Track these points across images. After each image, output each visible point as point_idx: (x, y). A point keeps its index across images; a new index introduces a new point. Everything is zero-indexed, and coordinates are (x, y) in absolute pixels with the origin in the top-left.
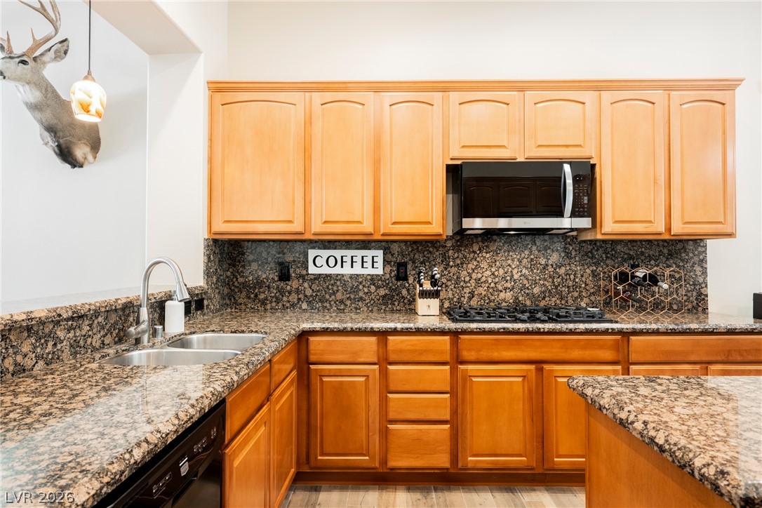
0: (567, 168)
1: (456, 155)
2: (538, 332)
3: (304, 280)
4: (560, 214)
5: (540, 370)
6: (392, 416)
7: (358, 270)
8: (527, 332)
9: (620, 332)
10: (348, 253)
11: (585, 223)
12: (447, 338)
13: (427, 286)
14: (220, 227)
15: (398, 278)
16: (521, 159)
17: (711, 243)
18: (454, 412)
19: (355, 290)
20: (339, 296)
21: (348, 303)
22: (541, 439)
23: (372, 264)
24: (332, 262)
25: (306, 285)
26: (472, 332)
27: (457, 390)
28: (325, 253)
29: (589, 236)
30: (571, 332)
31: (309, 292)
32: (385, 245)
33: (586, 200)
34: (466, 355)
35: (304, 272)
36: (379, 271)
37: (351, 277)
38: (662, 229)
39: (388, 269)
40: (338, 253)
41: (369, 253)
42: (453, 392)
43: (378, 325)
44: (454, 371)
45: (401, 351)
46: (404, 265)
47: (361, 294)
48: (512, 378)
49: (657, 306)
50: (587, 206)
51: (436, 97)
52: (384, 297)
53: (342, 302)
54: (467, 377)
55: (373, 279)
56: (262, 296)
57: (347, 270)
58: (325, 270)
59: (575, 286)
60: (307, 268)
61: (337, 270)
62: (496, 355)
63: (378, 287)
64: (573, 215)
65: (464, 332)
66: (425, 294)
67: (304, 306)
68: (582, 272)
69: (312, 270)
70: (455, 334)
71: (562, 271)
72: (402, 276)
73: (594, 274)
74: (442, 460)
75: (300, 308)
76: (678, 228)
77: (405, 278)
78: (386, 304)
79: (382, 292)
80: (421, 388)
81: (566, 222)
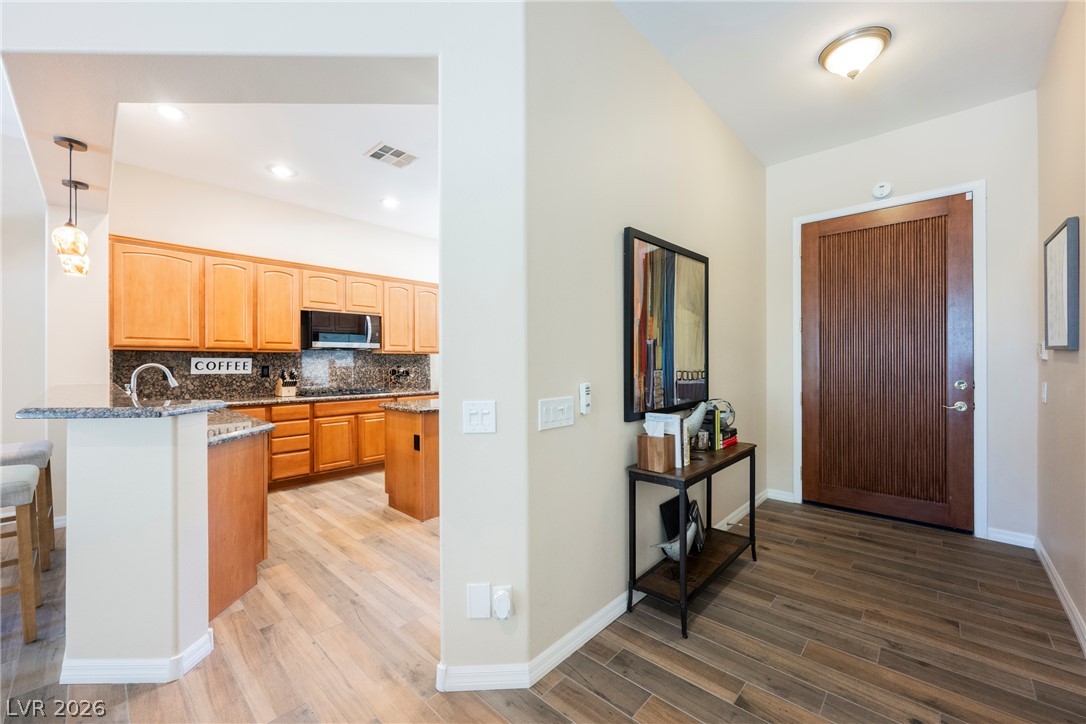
0: (368, 318)
1: (307, 305)
2: (356, 399)
3: (186, 378)
4: (366, 342)
5: (357, 418)
6: (274, 451)
7: (232, 371)
8: (351, 399)
9: (393, 396)
10: (225, 360)
11: (377, 346)
12: (308, 405)
13: (288, 379)
14: (123, 341)
15: (263, 376)
16: (344, 312)
17: (431, 355)
18: (312, 444)
19: (230, 384)
20: (217, 388)
21: (224, 393)
22: (358, 451)
23: (245, 367)
24: (211, 366)
25: (188, 382)
26: (322, 401)
27: (313, 433)
28: (206, 360)
29: (378, 352)
30: (372, 398)
31: (191, 387)
32: (253, 355)
33: (377, 335)
34: (318, 413)
35: (187, 373)
36: (249, 371)
37: (227, 376)
38: (411, 350)
39: (255, 370)
40: (217, 360)
41: (241, 361)
42: (311, 434)
43: (265, 401)
44: (312, 423)
45: (281, 414)
46: (268, 367)
47: (234, 387)
48: (343, 423)
49: (409, 386)
50: (378, 338)
51: (295, 271)
52: (252, 388)
53: (219, 392)
54: (319, 424)
55: (244, 377)
56: (147, 392)
57: (224, 371)
58: (206, 372)
59: (370, 378)
60: (189, 371)
61: (216, 371)
62: (334, 412)
63: (248, 382)
64: (371, 342)
65: (318, 401)
66: (285, 384)
67: (187, 397)
68: (373, 370)
69: (194, 371)
70: (312, 403)
71: (363, 370)
72: (265, 374)
73: (380, 371)
74: (305, 470)
75: (183, 398)
76: (418, 349)
77: (268, 376)
78: (254, 393)
79: (251, 385)
80: (293, 433)
81: (367, 345)
